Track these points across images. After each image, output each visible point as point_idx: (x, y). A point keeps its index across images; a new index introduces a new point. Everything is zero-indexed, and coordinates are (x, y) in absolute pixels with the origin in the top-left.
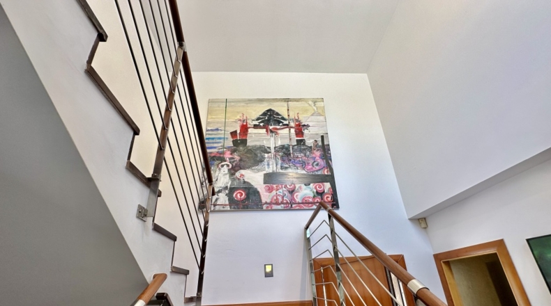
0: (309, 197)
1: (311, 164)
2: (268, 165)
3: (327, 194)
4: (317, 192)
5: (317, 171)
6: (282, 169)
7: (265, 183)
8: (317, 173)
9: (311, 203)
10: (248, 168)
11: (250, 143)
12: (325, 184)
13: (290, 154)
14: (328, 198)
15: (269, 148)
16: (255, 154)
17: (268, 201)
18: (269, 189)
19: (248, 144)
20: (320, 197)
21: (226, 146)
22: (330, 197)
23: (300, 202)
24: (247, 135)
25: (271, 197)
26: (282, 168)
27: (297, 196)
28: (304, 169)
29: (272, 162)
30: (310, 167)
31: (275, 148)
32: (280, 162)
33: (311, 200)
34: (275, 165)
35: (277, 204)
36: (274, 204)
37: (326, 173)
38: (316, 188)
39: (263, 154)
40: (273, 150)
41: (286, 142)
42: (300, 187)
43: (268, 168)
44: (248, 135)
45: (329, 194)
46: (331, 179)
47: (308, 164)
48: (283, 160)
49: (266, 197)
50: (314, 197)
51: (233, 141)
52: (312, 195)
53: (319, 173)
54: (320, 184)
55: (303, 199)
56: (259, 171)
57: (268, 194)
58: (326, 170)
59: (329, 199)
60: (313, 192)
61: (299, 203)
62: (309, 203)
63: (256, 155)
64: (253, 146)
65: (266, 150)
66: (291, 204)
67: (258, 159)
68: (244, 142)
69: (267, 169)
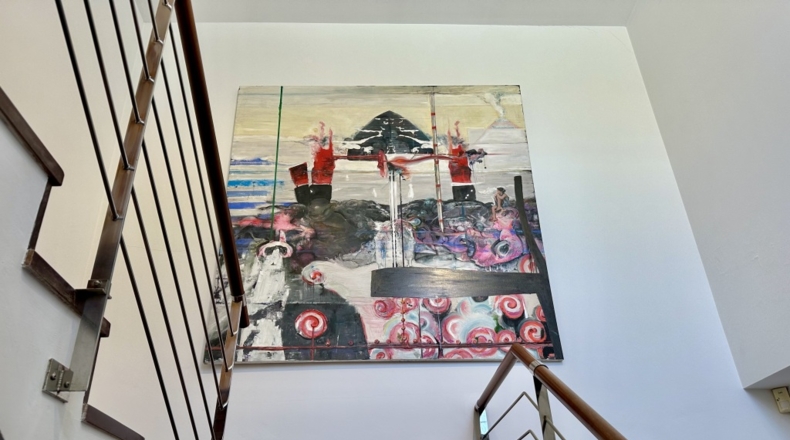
0: (486, 331)
1: (489, 246)
2: (383, 249)
3: (529, 321)
4: (505, 318)
5: (505, 264)
6: (416, 260)
7: (374, 294)
8: (504, 270)
9: (490, 345)
10: (334, 255)
11: (339, 194)
12: (526, 297)
13: (437, 223)
14: (533, 332)
15: (386, 207)
16: (351, 222)
17: (383, 339)
18: (385, 310)
19: (335, 197)
20: (512, 329)
21: (279, 200)
22: (539, 329)
23: (463, 341)
24: (331, 175)
25: (388, 330)
26: (417, 256)
27: (454, 326)
28: (471, 259)
29: (393, 241)
30: (487, 254)
31: (400, 207)
32: (412, 242)
33: (489, 337)
34: (399, 249)
35: (405, 345)
36: (397, 346)
37: (528, 271)
38: (501, 307)
39: (370, 223)
40: (394, 214)
41: (428, 193)
42: (463, 305)
43: (384, 256)
44: (335, 176)
45: (535, 322)
46: (539, 283)
47: (483, 246)
48: (420, 238)
49: (376, 329)
50: (498, 329)
51: (296, 190)
52: (492, 325)
53: (510, 269)
54: (514, 297)
55: (471, 335)
56: (359, 263)
57: (381, 321)
58: (527, 263)
59: (537, 335)
60: (496, 319)
61: (460, 345)
62: (485, 345)
63: (353, 224)
64: (345, 203)
65: (378, 212)
66: (440, 346)
67: (358, 235)
68: (324, 192)
69: (379, 259)
